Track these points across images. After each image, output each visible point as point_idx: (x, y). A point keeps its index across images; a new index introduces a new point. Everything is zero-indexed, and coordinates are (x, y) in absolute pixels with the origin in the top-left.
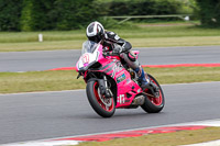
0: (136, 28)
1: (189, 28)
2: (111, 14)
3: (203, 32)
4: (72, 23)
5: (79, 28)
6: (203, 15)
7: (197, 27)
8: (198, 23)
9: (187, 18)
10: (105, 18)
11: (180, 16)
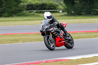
0: (38, 16)
1: (62, 16)
2: (27, 10)
3: (68, 17)
4: (10, 13)
5: (13, 16)
6: (68, 10)
7: (65, 15)
8: (66, 13)
9: (61, 11)
10: (25, 11)
11: (57, 10)
